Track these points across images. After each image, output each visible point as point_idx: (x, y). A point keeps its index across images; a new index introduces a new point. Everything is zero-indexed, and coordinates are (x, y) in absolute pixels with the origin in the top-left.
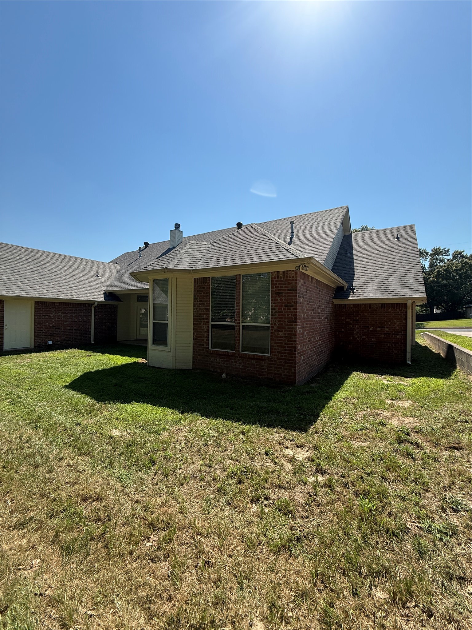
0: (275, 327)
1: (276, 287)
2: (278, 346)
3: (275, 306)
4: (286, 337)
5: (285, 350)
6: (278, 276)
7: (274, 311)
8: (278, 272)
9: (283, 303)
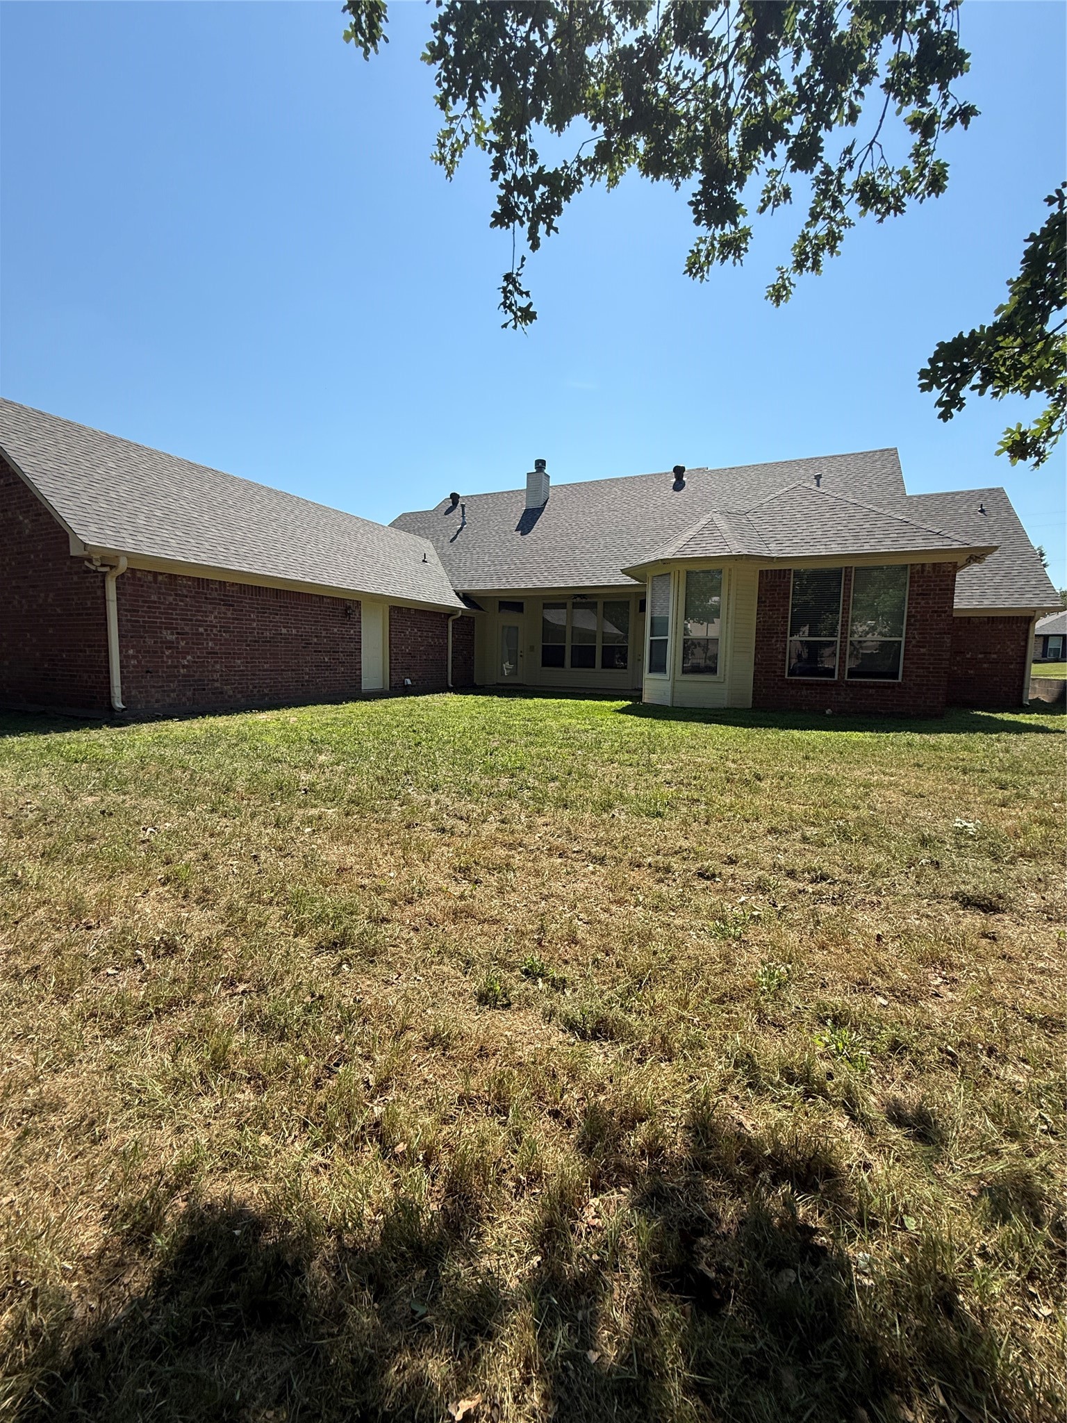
0: (914, 642)
1: (918, 586)
2: (918, 668)
3: (916, 612)
4: (932, 655)
5: (930, 672)
6: (923, 571)
7: (912, 620)
8: (923, 565)
9: (930, 608)
